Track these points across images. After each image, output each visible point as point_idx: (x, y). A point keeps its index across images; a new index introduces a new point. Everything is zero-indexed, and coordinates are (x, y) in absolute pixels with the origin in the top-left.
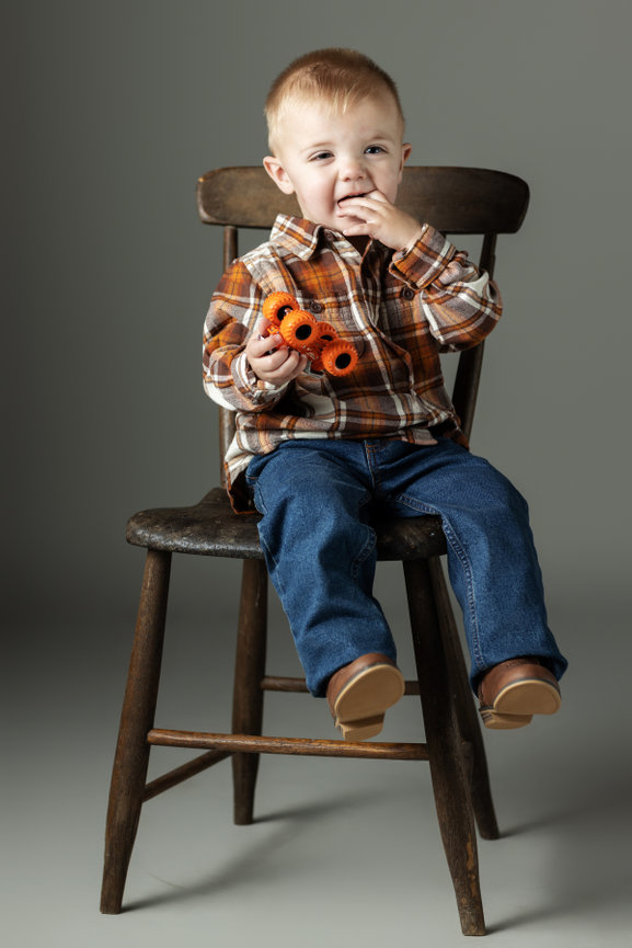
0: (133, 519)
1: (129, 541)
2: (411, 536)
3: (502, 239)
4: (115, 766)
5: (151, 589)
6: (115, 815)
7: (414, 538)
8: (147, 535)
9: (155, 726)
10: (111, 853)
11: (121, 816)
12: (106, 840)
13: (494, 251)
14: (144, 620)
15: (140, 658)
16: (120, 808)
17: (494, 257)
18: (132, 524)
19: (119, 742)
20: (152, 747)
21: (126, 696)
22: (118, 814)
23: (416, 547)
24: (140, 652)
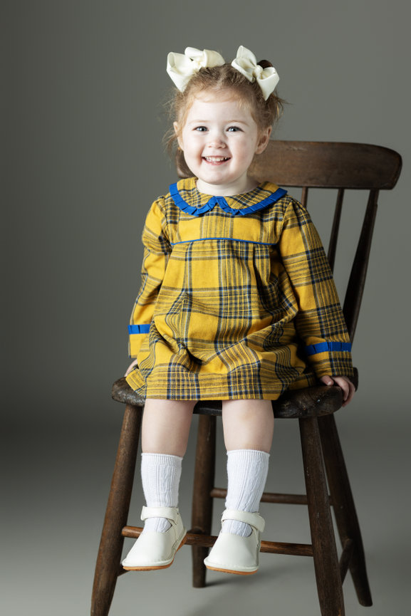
0: (116, 383)
1: (113, 397)
2: (304, 401)
3: (382, 193)
4: (100, 550)
5: (128, 430)
6: (98, 584)
7: (306, 403)
8: (125, 395)
9: (128, 524)
10: (95, 610)
11: (102, 585)
12: (92, 600)
13: (376, 201)
14: (122, 451)
15: (118, 477)
16: (101, 579)
17: (377, 206)
18: (116, 386)
19: (103, 534)
20: (126, 539)
21: (109, 503)
22: (100, 583)
23: (307, 410)
24: (118, 473)
